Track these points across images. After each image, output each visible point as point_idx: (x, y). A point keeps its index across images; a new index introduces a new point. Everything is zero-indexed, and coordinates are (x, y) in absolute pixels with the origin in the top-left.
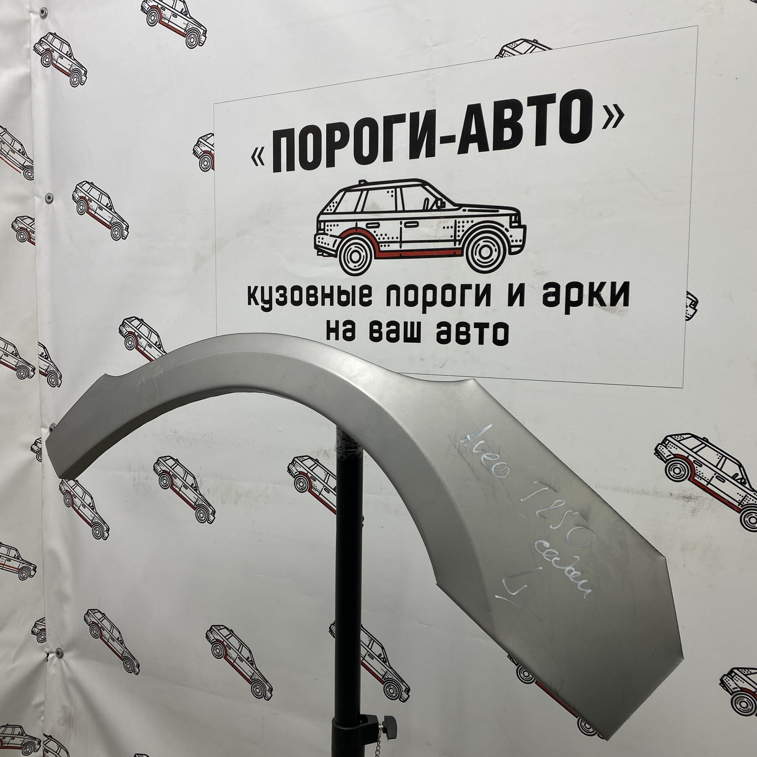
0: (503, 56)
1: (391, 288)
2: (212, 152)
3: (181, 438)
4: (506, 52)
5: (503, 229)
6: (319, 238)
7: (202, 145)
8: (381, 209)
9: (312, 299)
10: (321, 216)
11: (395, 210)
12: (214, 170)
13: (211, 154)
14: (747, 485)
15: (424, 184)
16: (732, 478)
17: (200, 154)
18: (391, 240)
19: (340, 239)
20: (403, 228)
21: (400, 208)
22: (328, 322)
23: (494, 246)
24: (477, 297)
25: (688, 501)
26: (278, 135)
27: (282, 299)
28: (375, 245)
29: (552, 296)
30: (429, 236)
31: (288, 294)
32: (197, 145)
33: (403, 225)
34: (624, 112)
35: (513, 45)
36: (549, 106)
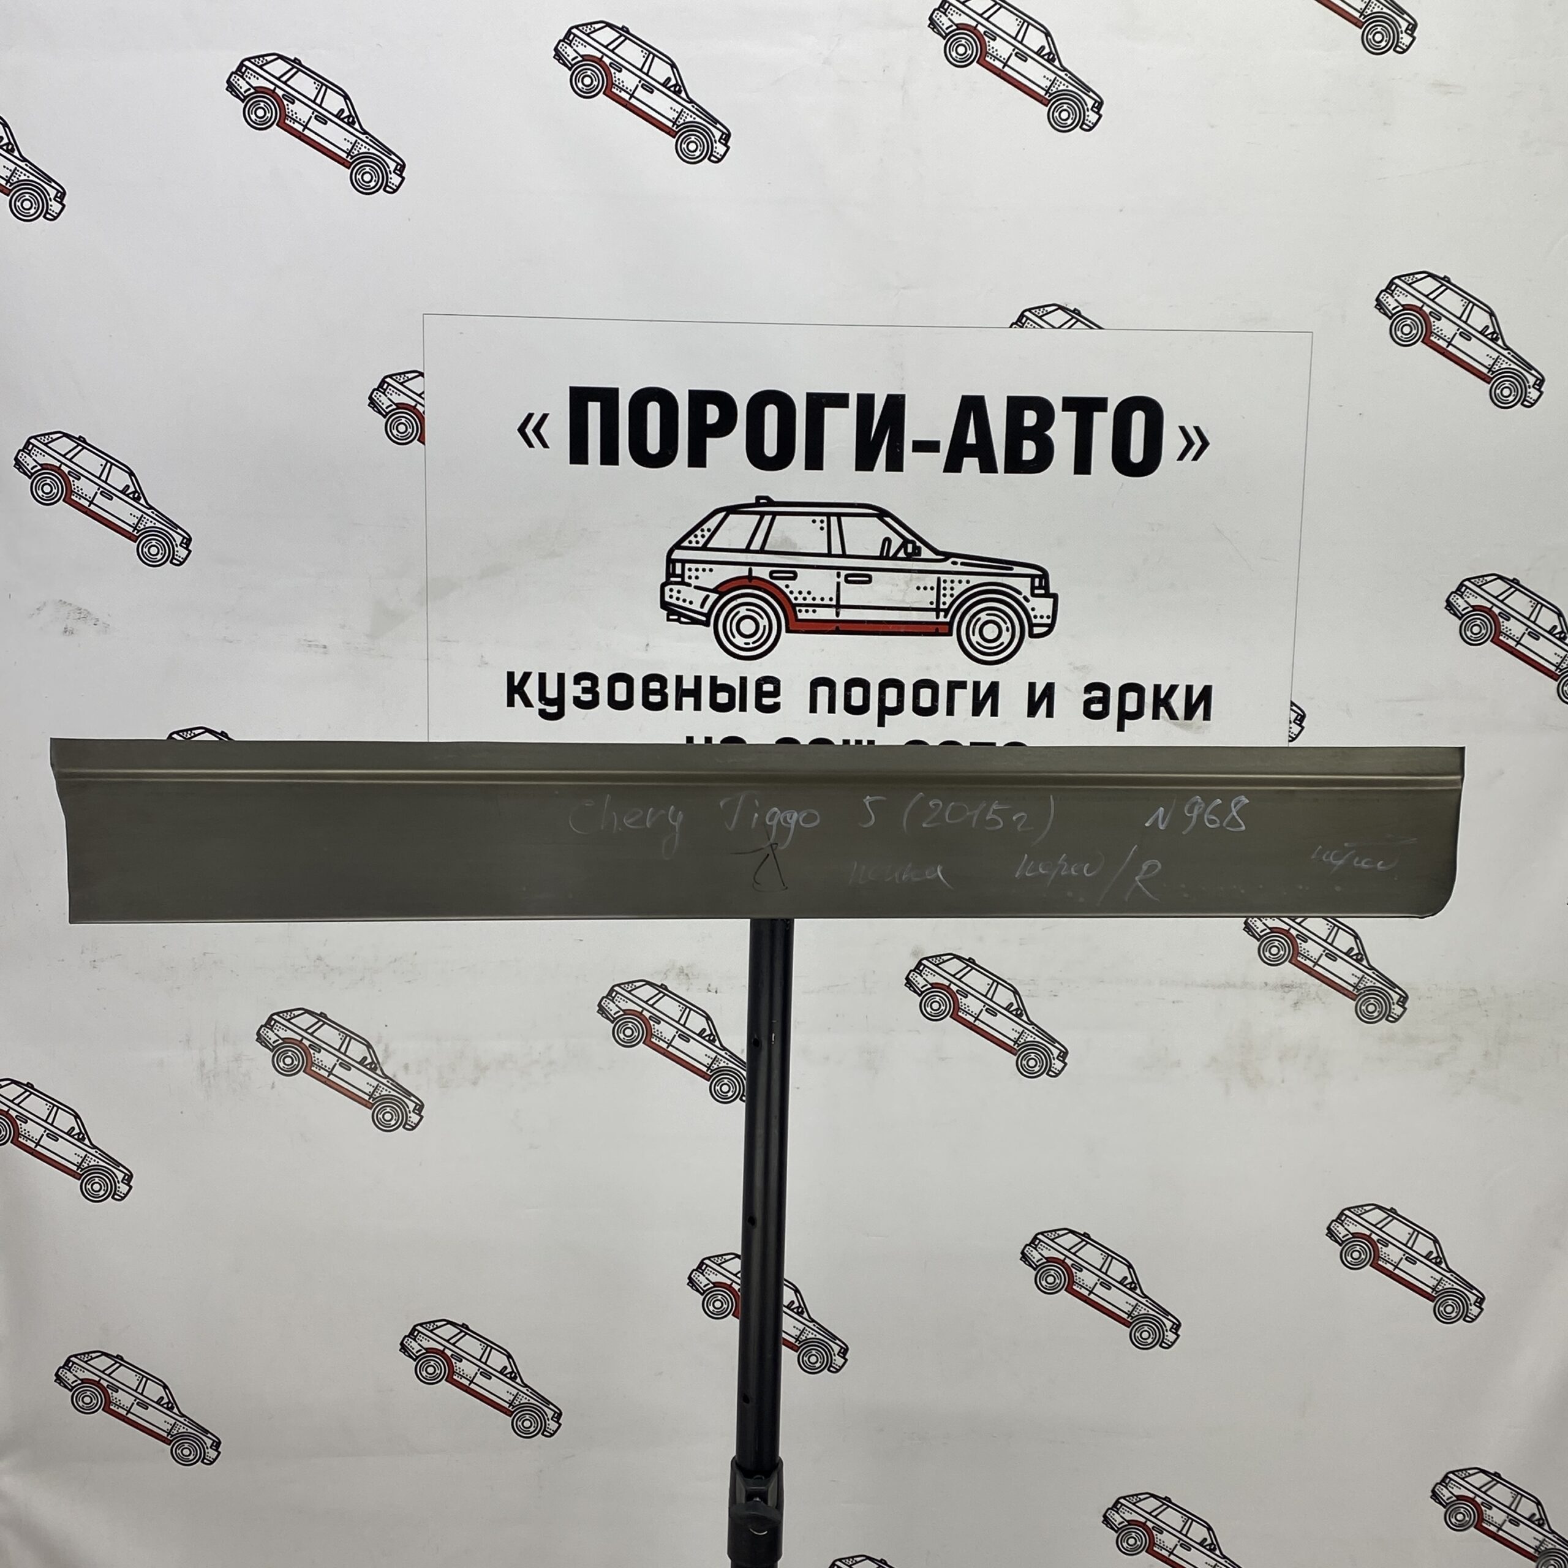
0: (1023, 325)
1: (816, 683)
2: (419, 407)
3: (332, 970)
4: (1028, 321)
5: (1020, 598)
6: (671, 590)
7: (393, 391)
8: (800, 549)
9: (655, 699)
10: (676, 551)
11: (826, 551)
12: (424, 443)
13: (415, 411)
14: (1365, 963)
15: (882, 514)
16: (1345, 954)
17: (387, 408)
18: (818, 601)
19: (717, 595)
20: (843, 584)
21: (836, 549)
23: (1005, 623)
24: (976, 701)
25: (1290, 991)
26: (580, 397)
27: (588, 697)
28: (787, 609)
29: (1098, 703)
30: (891, 600)
31: (603, 689)
32: (380, 389)
33: (842, 579)
34: (1209, 441)
35: (1041, 311)
36: (1097, 416)
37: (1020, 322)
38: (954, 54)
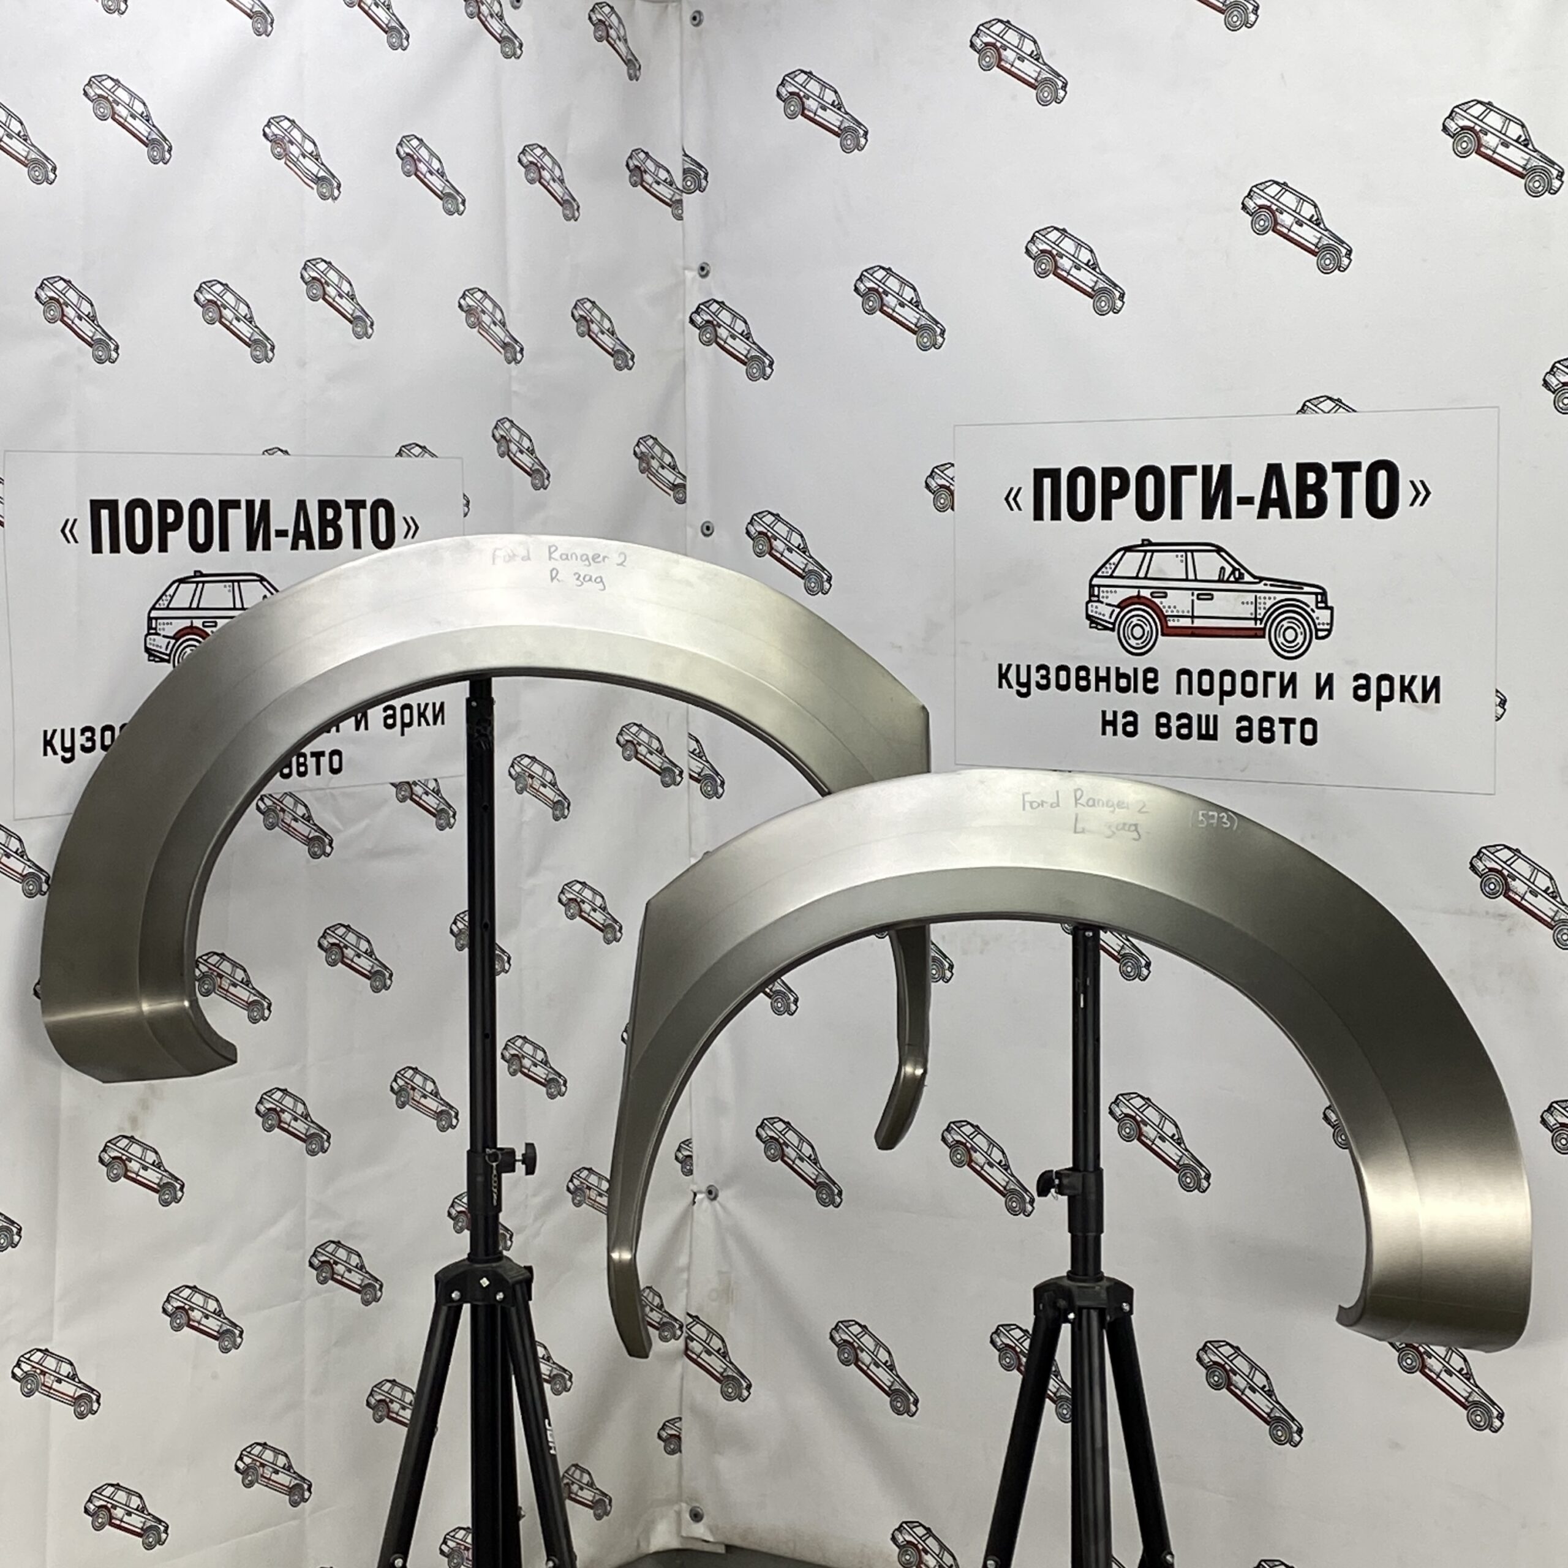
0: (1305, 412)
1: (1182, 672)
2: (952, 487)
4: (1308, 409)
5: (1309, 610)
6: (1092, 606)
7: (938, 477)
8: (1170, 577)
9: (1083, 683)
10: (1094, 579)
11: (1184, 577)
12: (954, 510)
13: (949, 489)
14: (1558, 899)
15: (1219, 550)
16: (1544, 892)
17: (935, 488)
18: (1180, 614)
19: (1119, 610)
20: (1196, 601)
22: (1104, 713)
23: (1300, 628)
24: (1282, 687)
25: (1503, 920)
26: (1039, 475)
27: (1043, 682)
28: (1161, 618)
29: (1363, 689)
30: (1226, 612)
31: (1052, 676)
32: (931, 476)
33: (1195, 597)
34: (1430, 490)
35: (1316, 401)
36: (1355, 474)
37: (1302, 410)
38: (1257, 226)
